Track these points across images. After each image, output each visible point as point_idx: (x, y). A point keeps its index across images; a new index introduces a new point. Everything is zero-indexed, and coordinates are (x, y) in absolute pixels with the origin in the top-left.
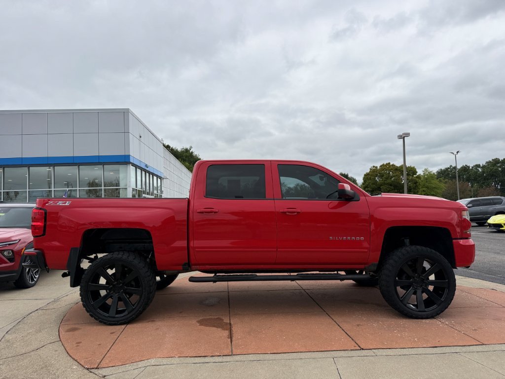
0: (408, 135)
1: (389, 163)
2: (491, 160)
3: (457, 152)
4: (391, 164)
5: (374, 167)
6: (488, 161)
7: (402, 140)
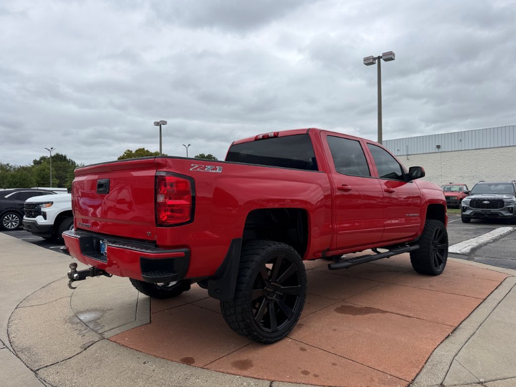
0: (165, 123)
1: (144, 149)
2: (198, 155)
3: (189, 145)
4: (146, 149)
5: (129, 151)
6: (196, 155)
7: (159, 127)
